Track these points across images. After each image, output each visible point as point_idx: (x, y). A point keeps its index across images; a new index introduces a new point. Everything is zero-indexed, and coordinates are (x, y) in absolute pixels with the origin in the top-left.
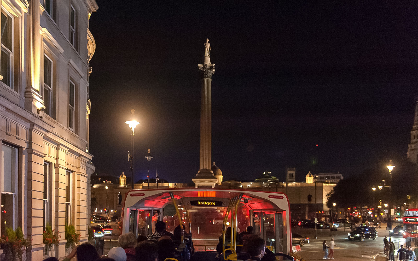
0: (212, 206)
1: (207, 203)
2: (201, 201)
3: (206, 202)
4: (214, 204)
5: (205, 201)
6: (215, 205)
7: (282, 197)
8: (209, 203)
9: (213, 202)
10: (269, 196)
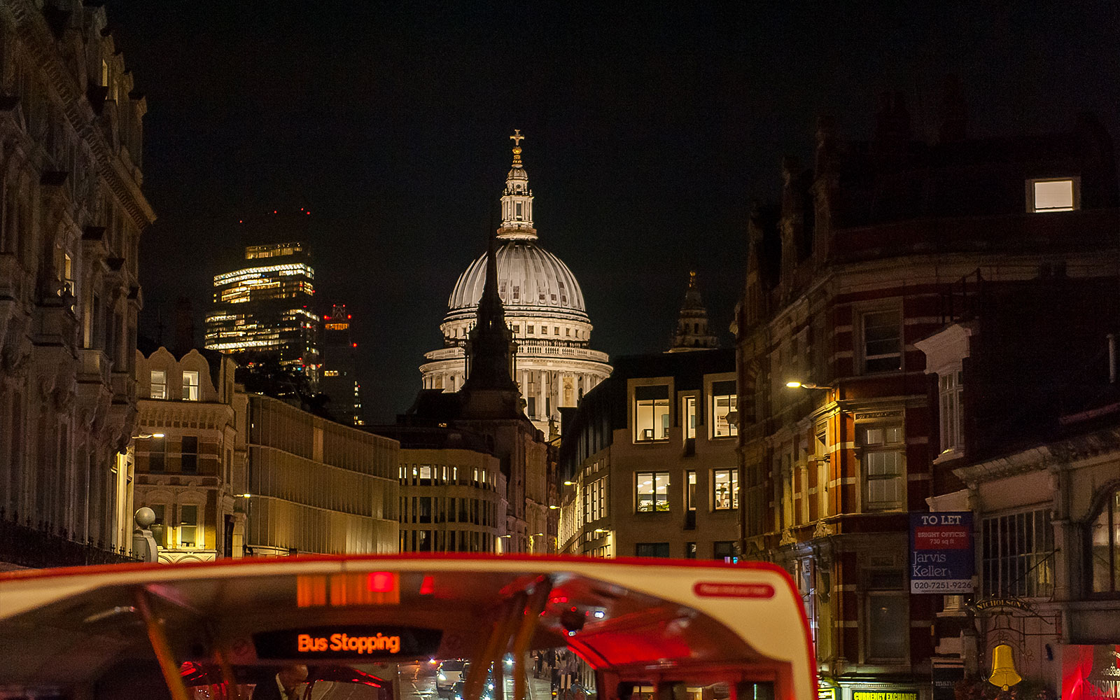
0: (382, 655)
1: (354, 644)
2: (315, 633)
3: (345, 639)
4: (394, 643)
5: (341, 630)
6: (395, 649)
7: (770, 592)
8: (364, 644)
9: (388, 631)
10: (699, 590)
